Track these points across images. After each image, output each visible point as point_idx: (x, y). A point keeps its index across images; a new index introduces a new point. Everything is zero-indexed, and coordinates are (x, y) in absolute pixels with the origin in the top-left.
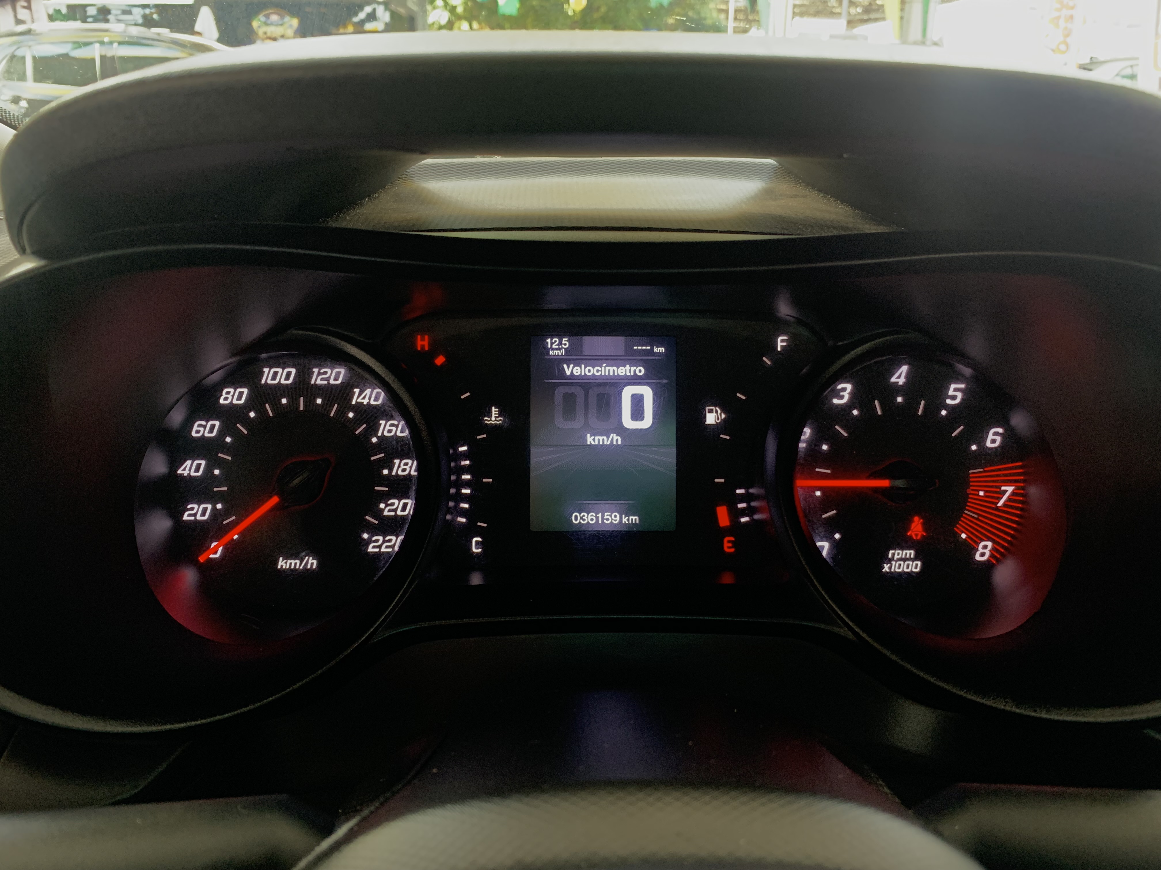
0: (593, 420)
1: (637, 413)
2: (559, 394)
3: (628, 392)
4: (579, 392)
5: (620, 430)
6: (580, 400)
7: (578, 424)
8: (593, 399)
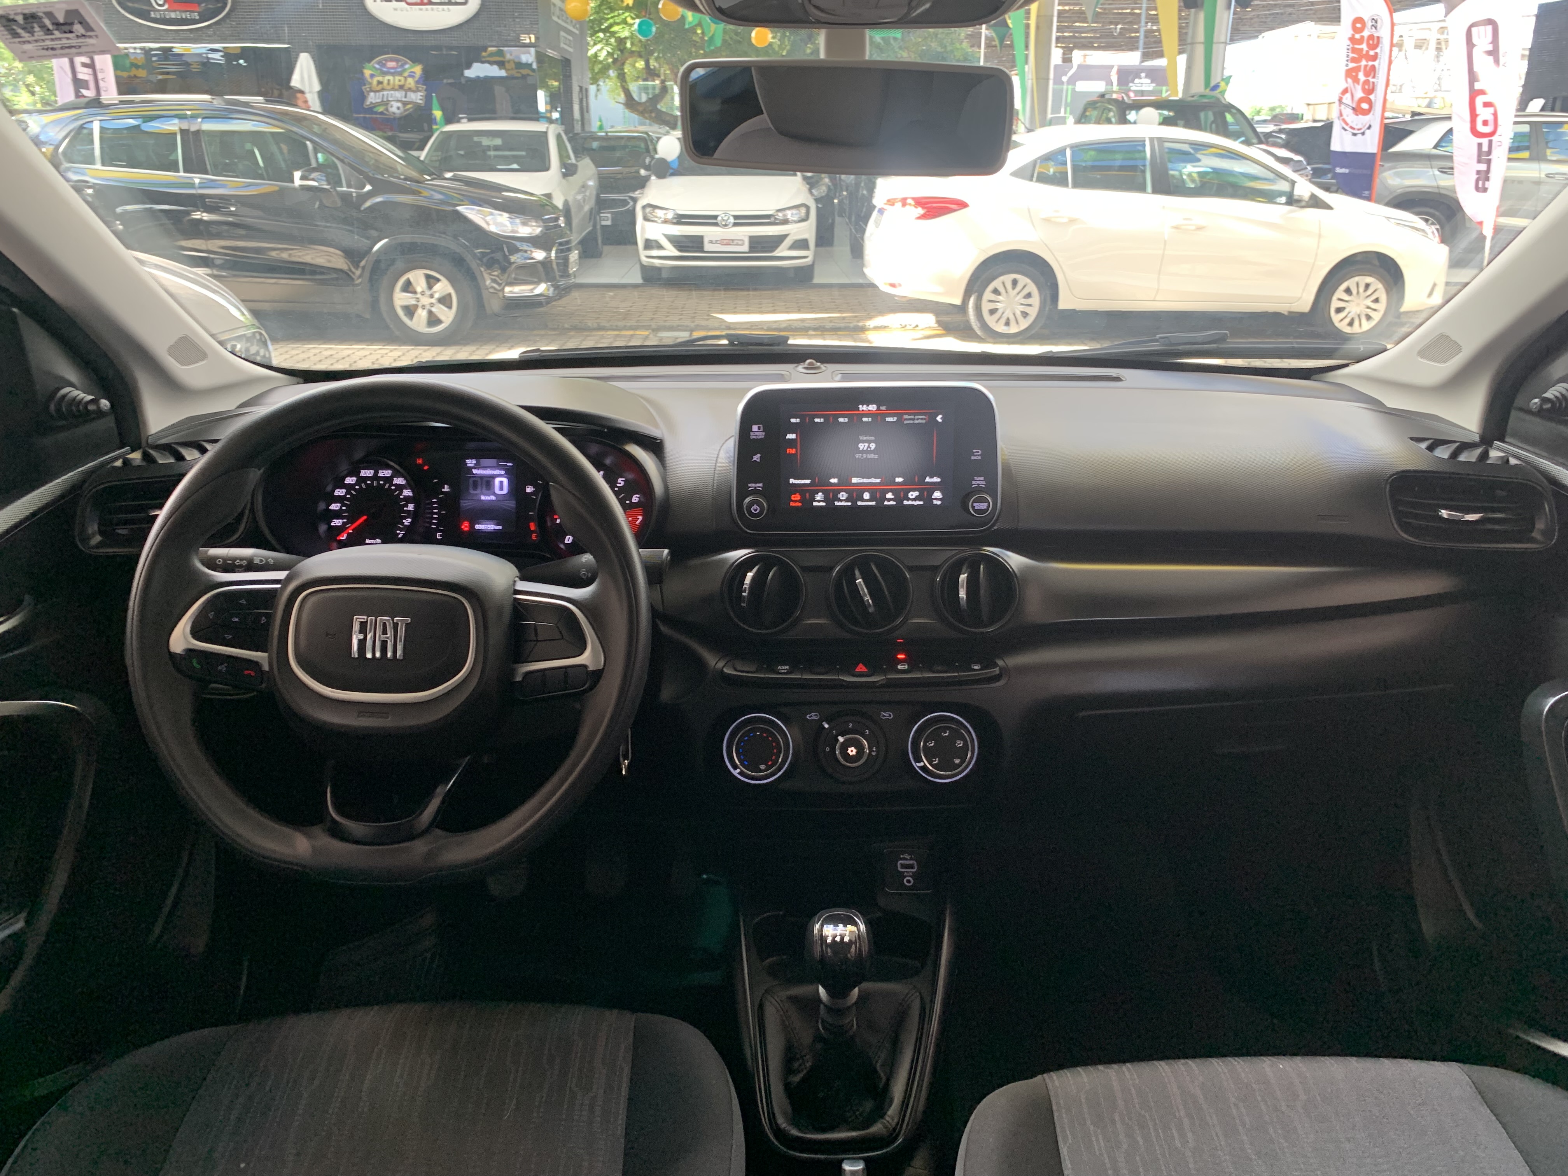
0: (484, 491)
1: (501, 488)
2: (471, 481)
3: (497, 481)
4: (479, 480)
5: (495, 494)
6: (479, 483)
7: (478, 492)
8: (484, 483)
